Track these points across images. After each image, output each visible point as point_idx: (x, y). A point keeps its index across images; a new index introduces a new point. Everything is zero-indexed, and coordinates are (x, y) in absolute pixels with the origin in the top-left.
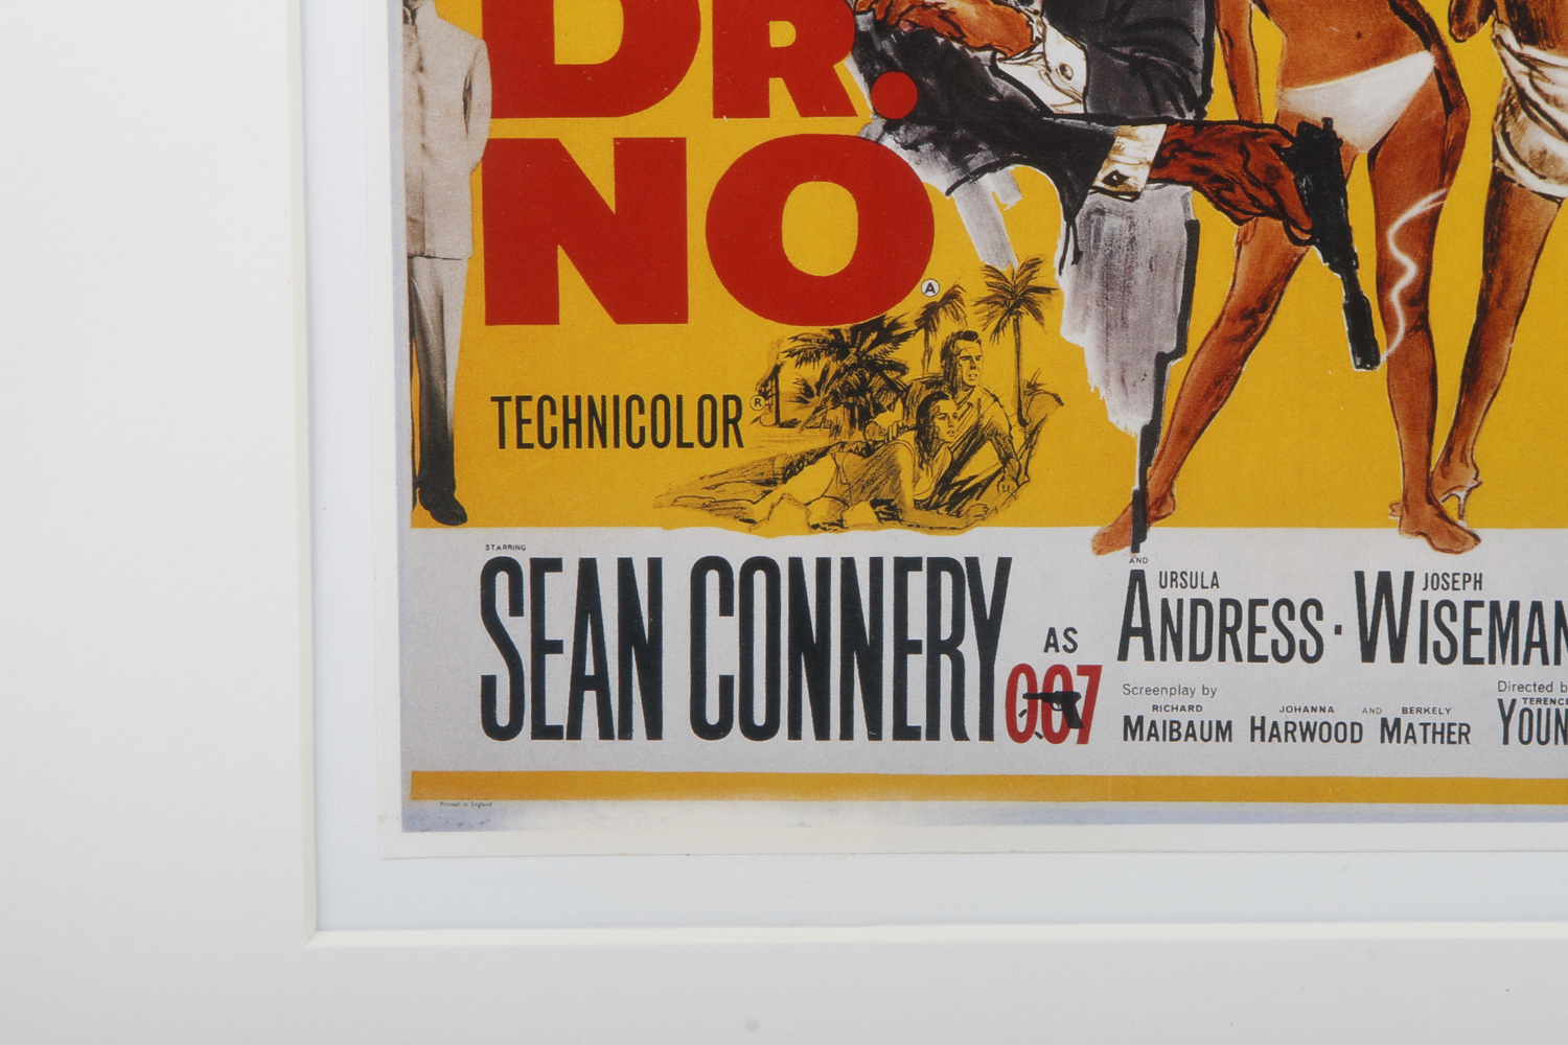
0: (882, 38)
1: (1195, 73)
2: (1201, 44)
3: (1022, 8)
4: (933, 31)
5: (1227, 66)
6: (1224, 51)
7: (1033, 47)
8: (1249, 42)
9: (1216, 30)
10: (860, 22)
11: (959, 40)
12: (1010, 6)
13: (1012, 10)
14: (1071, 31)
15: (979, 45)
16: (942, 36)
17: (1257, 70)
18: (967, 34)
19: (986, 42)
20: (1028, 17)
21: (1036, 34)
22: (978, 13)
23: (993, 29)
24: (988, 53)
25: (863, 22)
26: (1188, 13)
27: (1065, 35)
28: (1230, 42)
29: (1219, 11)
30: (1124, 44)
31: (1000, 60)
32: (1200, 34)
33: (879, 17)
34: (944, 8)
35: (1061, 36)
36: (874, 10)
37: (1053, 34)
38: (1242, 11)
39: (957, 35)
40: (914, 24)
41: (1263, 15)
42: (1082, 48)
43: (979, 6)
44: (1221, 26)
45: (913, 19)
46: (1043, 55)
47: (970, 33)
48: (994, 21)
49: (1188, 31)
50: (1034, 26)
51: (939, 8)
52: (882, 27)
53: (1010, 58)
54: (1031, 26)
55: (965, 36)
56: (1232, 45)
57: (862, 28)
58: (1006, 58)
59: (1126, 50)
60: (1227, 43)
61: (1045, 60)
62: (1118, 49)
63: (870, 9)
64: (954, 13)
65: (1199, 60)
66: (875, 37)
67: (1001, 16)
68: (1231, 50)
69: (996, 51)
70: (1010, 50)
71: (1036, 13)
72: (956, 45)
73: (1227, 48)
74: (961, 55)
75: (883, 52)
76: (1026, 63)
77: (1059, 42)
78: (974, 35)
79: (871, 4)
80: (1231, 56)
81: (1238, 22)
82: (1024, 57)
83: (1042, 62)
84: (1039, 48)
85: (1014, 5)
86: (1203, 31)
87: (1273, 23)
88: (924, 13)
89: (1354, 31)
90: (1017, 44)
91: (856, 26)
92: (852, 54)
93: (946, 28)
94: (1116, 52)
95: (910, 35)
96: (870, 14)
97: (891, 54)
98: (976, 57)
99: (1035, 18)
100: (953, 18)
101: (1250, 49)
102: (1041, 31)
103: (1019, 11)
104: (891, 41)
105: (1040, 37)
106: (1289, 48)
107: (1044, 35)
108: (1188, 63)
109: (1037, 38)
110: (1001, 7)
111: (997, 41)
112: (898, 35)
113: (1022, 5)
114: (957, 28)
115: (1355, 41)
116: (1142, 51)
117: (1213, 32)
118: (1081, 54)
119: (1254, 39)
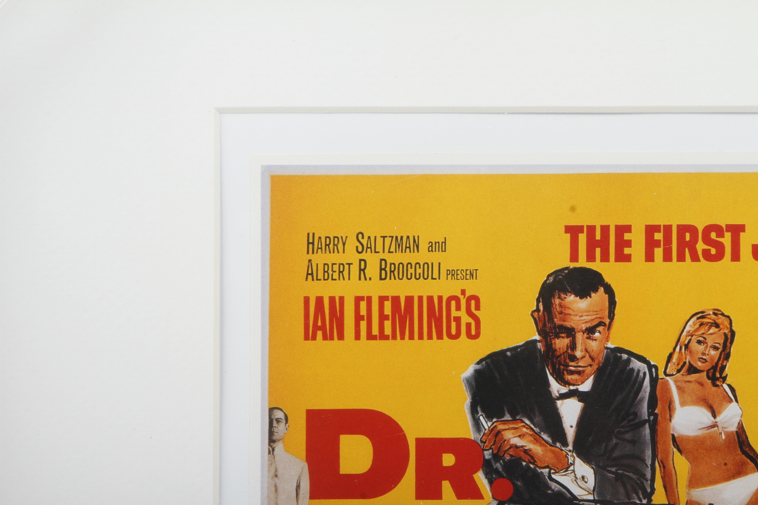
0: (496, 462)
1: (647, 481)
2: (649, 466)
3: (563, 448)
4: (520, 459)
5: (662, 478)
6: (661, 470)
7: (569, 467)
8: (673, 466)
9: (656, 461)
10: (486, 455)
11: (533, 464)
12: (558, 448)
13: (559, 449)
14: (587, 460)
15: (543, 466)
16: (525, 461)
17: (677, 480)
18: (537, 461)
19: (546, 464)
20: (566, 453)
21: (570, 461)
22: (542, 451)
23: (549, 458)
24: (547, 470)
25: (487, 455)
26: (643, 452)
27: (584, 462)
28: (664, 466)
29: (658, 452)
30: (613, 466)
31: (553, 473)
32: (649, 462)
33: (495, 452)
34: (526, 448)
35: (582, 462)
36: (492, 449)
37: (578, 461)
38: (669, 452)
39: (532, 461)
40: (511, 456)
41: (679, 454)
42: (592, 468)
43: (543, 448)
44: (659, 459)
45: (511, 453)
46: (574, 471)
47: (538, 460)
48: (550, 455)
49: (643, 461)
50: (569, 457)
51: (523, 448)
52: (496, 457)
53: (558, 472)
54: (568, 457)
55: (536, 461)
56: (664, 467)
57: (487, 457)
58: (556, 473)
59: (613, 469)
60: (662, 467)
61: (575, 474)
62: (610, 469)
63: (490, 448)
64: (531, 450)
65: (649, 476)
66: (493, 462)
67: (553, 452)
68: (664, 470)
69: (551, 469)
70: (557, 468)
71: (570, 451)
72: (532, 466)
73: (662, 469)
74: (534, 471)
75: (497, 468)
76: (565, 475)
77: (581, 465)
78: (541, 462)
79: (491, 446)
80: (664, 473)
81: (667, 457)
82: (564, 472)
83: (573, 474)
84: (572, 468)
85: (559, 447)
86: (650, 461)
87: (684, 458)
88: (516, 450)
89: (723, 463)
90: (561, 466)
91: (484, 456)
92: (483, 470)
93: (527, 458)
94: (609, 470)
95: (510, 461)
96: (491, 451)
97: (501, 470)
98: (541, 472)
99: (570, 454)
100: (530, 453)
101: (673, 470)
102: (573, 460)
103: (562, 450)
104: (501, 464)
105: (572, 462)
106: (692, 469)
107: (574, 462)
108: (644, 476)
109: (571, 463)
110: (553, 448)
111: (552, 464)
112: (504, 461)
113: (563, 447)
114: (532, 458)
115: (724, 467)
116: (621, 470)
117: (655, 461)
118: (592, 471)
119: (675, 465)
